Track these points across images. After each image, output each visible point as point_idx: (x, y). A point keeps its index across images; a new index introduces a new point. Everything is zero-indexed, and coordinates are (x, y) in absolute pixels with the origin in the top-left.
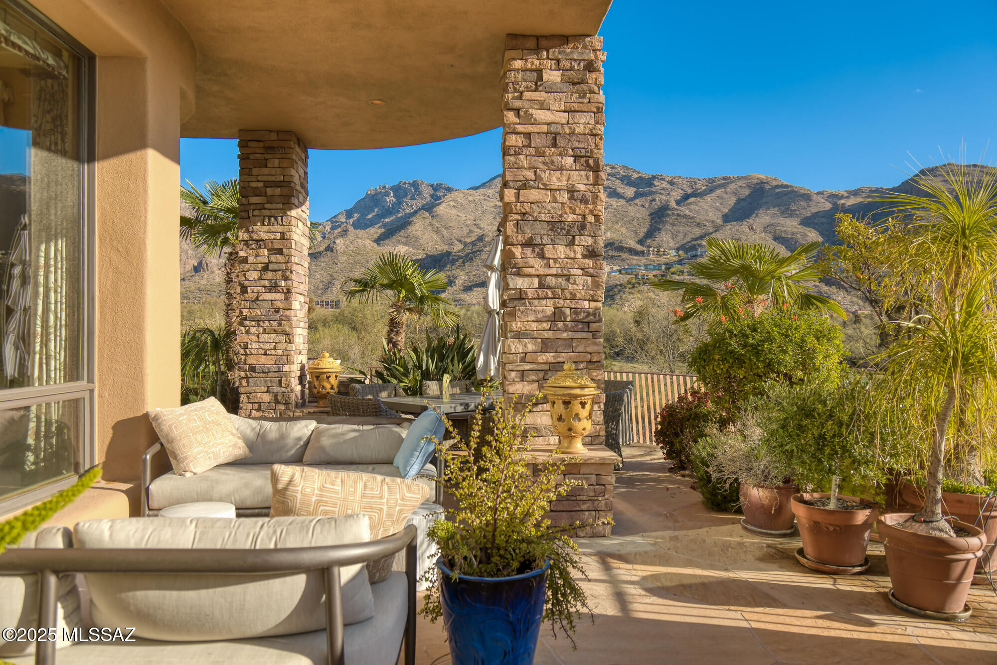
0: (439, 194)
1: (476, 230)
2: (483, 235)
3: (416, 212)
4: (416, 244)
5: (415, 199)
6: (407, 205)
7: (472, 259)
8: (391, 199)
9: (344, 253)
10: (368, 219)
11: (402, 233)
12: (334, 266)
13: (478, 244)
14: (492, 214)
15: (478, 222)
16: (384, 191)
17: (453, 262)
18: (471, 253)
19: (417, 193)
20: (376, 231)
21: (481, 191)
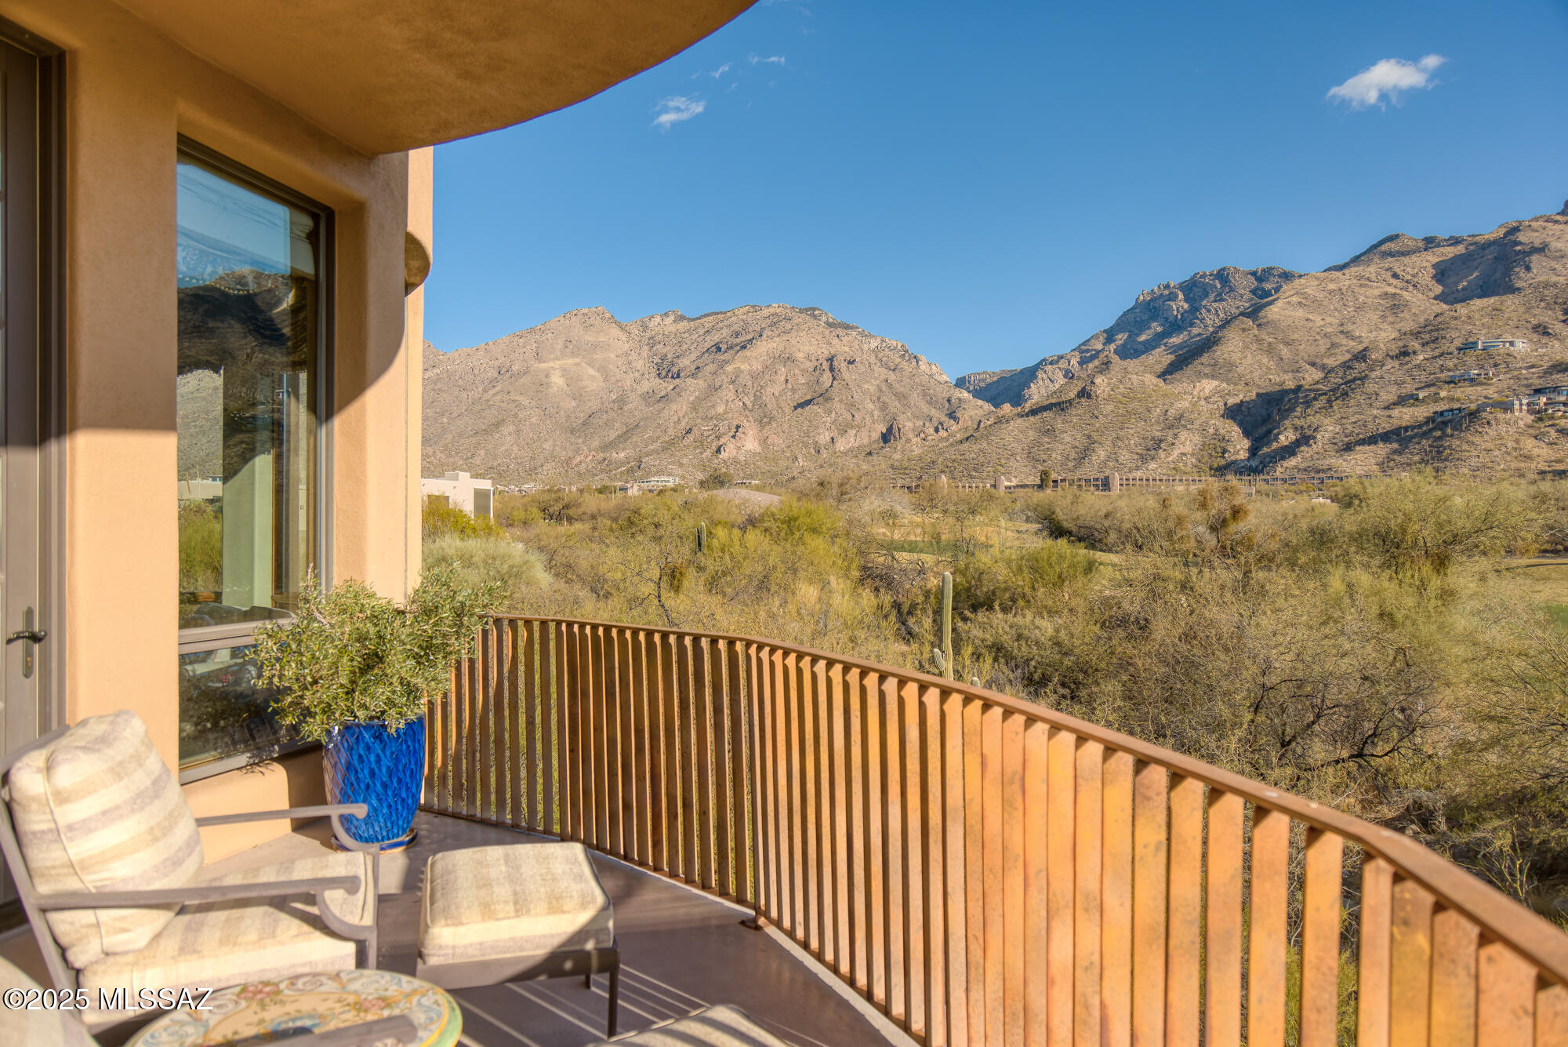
0: (1267, 286)
1: (1344, 342)
2: (1365, 349)
3: (1226, 323)
4: (1230, 375)
5: (1222, 300)
6: (1209, 311)
7: (1346, 394)
8: (1180, 305)
9: (1109, 399)
10: (1140, 343)
11: (1205, 358)
12: (1093, 421)
13: (1357, 365)
14: (1376, 309)
15: (1349, 327)
16: (1166, 292)
17: (1308, 404)
18: (1345, 383)
19: (1227, 289)
20: (1160, 357)
21: (1353, 270)
